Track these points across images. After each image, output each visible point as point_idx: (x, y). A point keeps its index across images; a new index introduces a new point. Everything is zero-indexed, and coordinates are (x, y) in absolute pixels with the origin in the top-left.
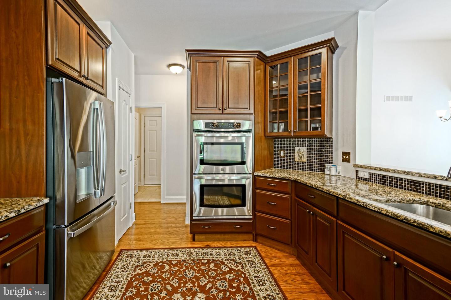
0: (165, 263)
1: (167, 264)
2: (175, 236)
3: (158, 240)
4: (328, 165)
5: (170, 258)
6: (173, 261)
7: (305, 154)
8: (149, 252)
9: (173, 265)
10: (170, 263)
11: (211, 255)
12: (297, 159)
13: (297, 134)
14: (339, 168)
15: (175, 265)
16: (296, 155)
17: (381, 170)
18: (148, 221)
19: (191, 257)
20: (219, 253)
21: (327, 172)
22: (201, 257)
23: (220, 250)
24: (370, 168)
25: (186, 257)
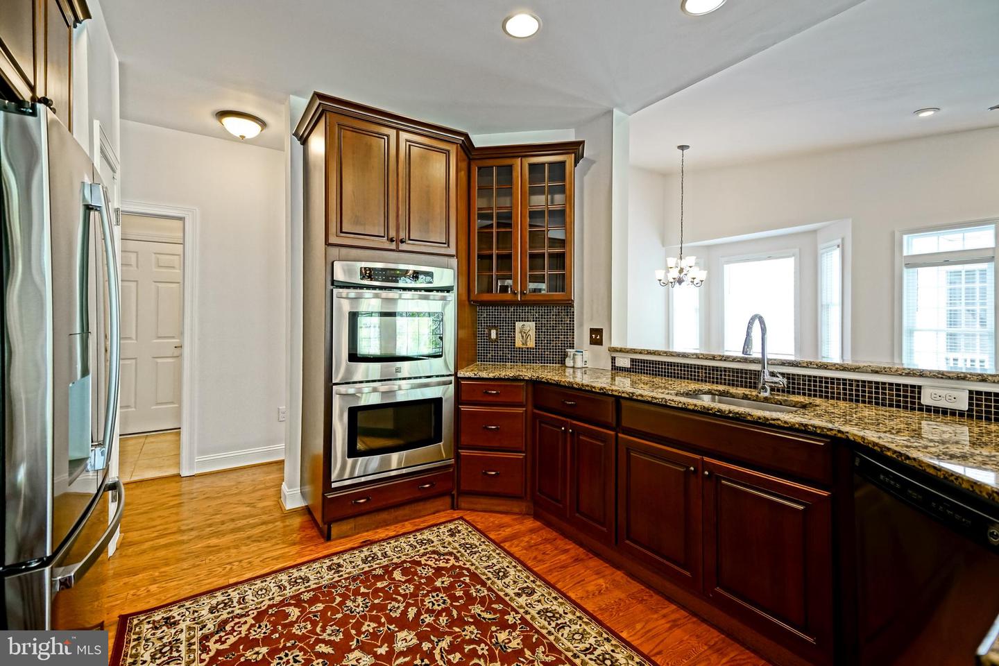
0: (282, 604)
1: (290, 605)
2: (274, 541)
3: (230, 563)
4: (570, 352)
5: (288, 591)
6: (301, 593)
7: (532, 334)
8: (220, 597)
9: (305, 602)
10: (298, 601)
11: (385, 555)
12: (519, 343)
13: (528, 298)
14: (587, 355)
15: (313, 601)
16: (518, 336)
17: (649, 353)
18: (165, 529)
19: (341, 573)
20: (399, 549)
21: (569, 362)
22: (364, 565)
23: (399, 543)
24: (634, 351)
25: (328, 577)
